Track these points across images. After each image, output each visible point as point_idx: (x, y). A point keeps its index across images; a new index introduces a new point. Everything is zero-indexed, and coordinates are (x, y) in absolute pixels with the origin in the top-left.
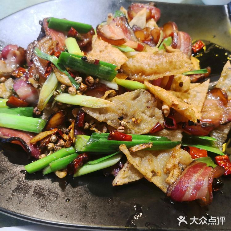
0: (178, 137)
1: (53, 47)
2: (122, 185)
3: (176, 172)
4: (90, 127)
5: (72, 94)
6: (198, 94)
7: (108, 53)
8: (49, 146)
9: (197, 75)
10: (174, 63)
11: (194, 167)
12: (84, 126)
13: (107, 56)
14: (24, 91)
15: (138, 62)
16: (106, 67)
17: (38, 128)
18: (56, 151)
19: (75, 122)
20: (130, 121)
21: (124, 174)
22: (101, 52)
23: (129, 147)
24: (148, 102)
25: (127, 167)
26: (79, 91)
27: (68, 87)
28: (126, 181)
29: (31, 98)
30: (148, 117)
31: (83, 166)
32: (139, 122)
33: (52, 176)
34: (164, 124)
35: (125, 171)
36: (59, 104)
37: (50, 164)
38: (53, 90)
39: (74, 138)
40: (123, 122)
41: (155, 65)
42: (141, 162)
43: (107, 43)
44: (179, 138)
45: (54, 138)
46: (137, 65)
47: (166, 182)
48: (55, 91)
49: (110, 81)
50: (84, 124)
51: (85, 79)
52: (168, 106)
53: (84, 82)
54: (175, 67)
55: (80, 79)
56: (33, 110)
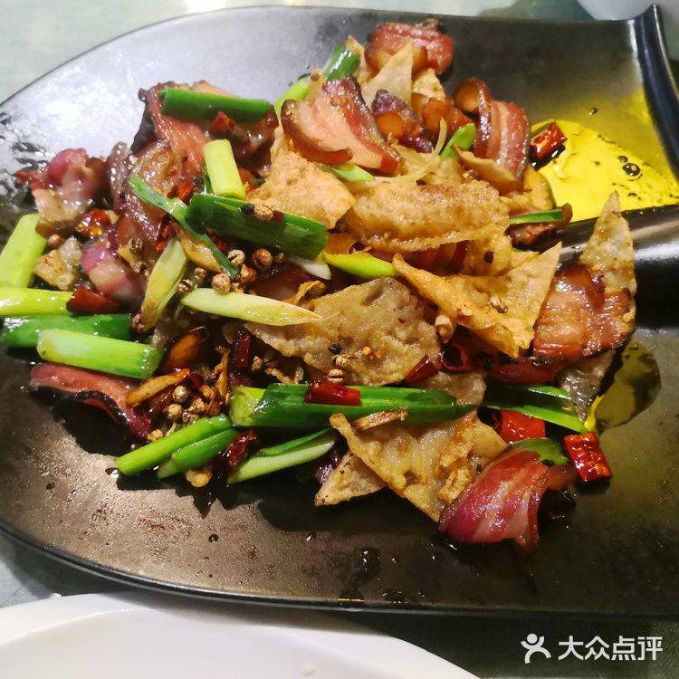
0: (474, 389)
1: (175, 168)
2: (336, 505)
3: (462, 475)
4: (264, 367)
5: (222, 291)
6: (532, 281)
7: (306, 187)
8: (170, 410)
9: (535, 225)
10: (466, 212)
11: (506, 464)
12: (251, 366)
13: (305, 197)
14: (106, 273)
15: (380, 206)
16: (300, 229)
17: (143, 368)
18: (186, 424)
19: (230, 357)
20: (358, 354)
21: (342, 479)
22: (289, 183)
23: (352, 420)
24: (401, 308)
25: (348, 464)
26: (237, 284)
27: (211, 274)
28: (347, 494)
29: (126, 291)
30: (401, 344)
31: (248, 459)
32: (379, 356)
33: (178, 482)
34: (439, 358)
35: (342, 472)
36: (192, 313)
37: (174, 455)
38: (176, 282)
39: (227, 396)
40: (340, 359)
41: (420, 216)
42: (381, 451)
43: (305, 160)
44: (476, 393)
45: (180, 392)
46: (378, 213)
47: (439, 499)
48: (182, 282)
49: (311, 258)
50: (251, 362)
51: (251, 256)
52: (450, 317)
53: (248, 262)
54: (469, 221)
55: (238, 255)
56: (132, 322)
